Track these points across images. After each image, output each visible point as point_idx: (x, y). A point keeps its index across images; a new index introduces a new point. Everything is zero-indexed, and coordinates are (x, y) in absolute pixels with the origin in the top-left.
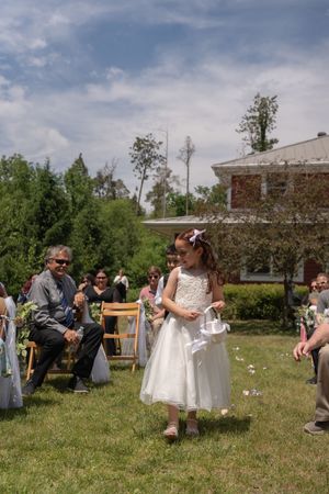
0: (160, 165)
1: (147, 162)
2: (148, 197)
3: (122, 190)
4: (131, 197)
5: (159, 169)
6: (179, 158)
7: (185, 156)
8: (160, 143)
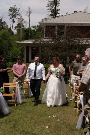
0: (19, 17)
1: (14, 16)
2: (15, 28)
3: (6, 25)
4: (9, 27)
5: (19, 19)
6: (26, 15)
7: (28, 14)
8: (19, 9)
